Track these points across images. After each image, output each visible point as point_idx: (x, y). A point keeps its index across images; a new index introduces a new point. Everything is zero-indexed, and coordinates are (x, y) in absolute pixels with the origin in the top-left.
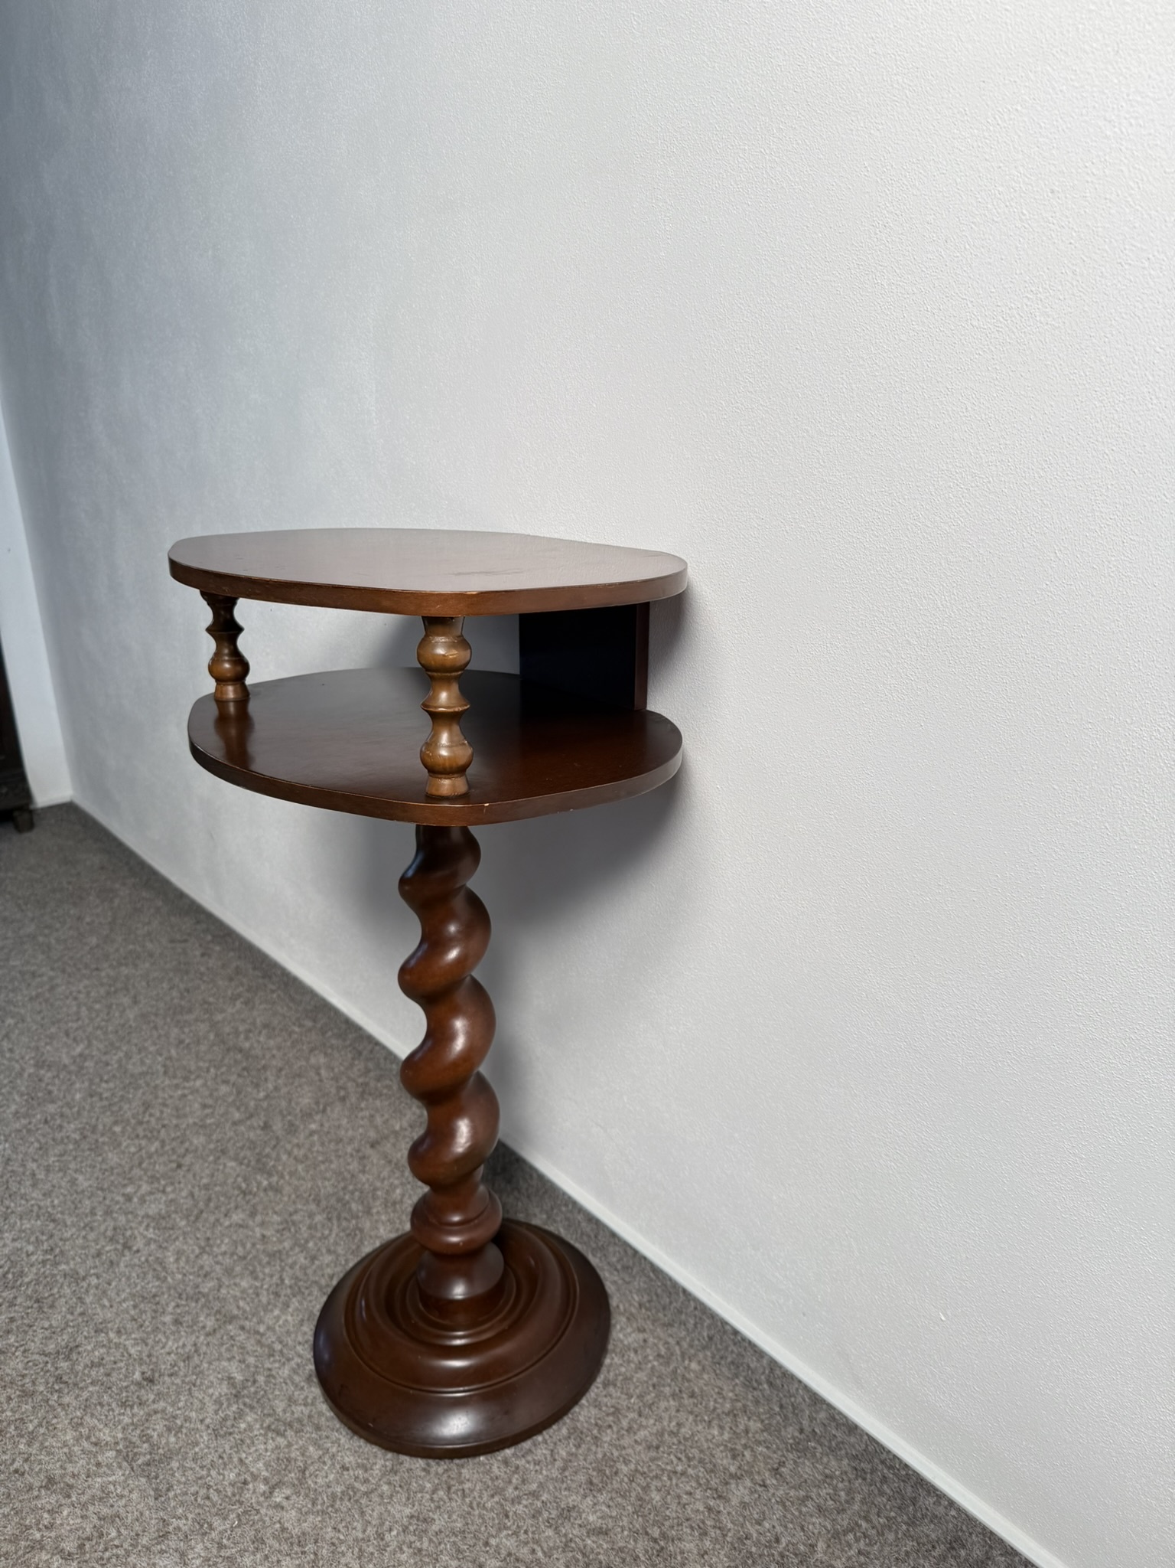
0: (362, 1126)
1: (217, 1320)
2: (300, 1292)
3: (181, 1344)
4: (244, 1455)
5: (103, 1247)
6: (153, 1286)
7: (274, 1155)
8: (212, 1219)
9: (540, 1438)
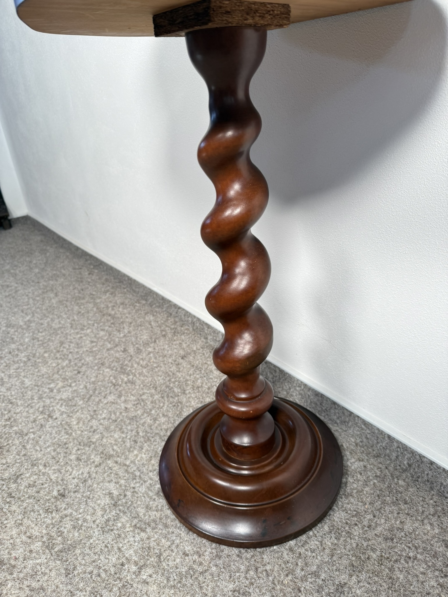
0: (176, 349)
1: (101, 458)
2: (149, 440)
3: (80, 472)
4: (121, 545)
5: (37, 416)
6: (64, 438)
7: (130, 364)
8: (97, 399)
9: (311, 533)
